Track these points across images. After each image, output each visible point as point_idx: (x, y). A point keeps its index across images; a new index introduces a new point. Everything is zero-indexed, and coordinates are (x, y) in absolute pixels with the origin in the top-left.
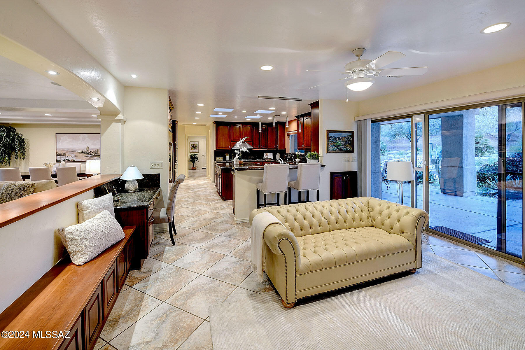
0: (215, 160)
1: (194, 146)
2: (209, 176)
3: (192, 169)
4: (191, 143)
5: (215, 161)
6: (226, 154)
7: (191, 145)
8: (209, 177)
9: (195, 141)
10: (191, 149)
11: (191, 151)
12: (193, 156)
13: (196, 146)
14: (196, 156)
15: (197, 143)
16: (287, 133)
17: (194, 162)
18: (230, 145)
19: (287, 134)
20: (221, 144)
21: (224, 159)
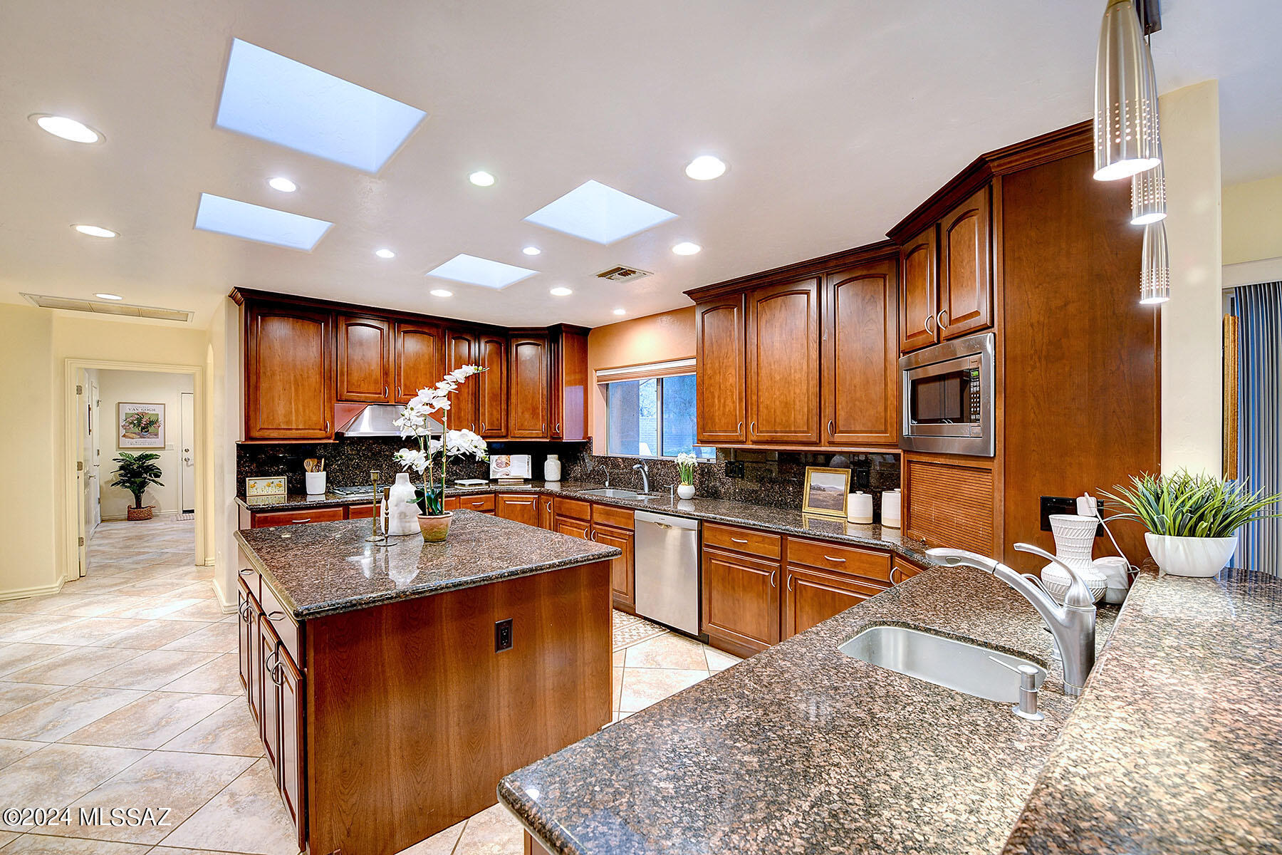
0: (242, 493)
1: (139, 420)
2: (211, 559)
3: (129, 519)
4: (127, 409)
5: (241, 502)
6: (309, 464)
7: (123, 417)
8: (209, 563)
9: (144, 399)
10: (123, 432)
11: (126, 443)
12: (131, 464)
13: (151, 423)
14: (151, 462)
15: (158, 410)
16: (599, 373)
17: (138, 490)
18: (333, 417)
19: (595, 379)
20: (281, 410)
21: (297, 489)
